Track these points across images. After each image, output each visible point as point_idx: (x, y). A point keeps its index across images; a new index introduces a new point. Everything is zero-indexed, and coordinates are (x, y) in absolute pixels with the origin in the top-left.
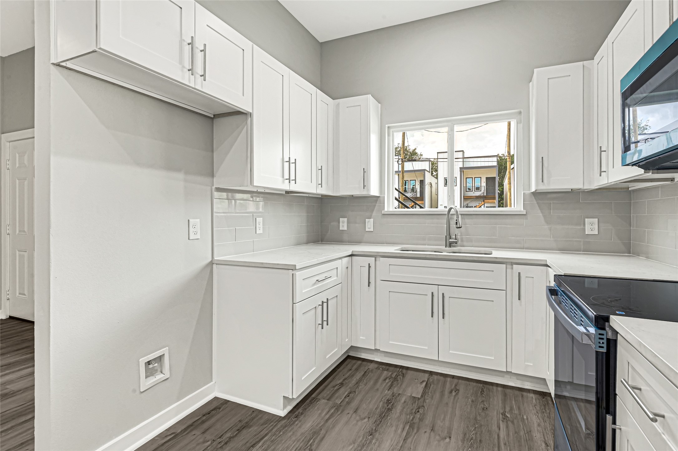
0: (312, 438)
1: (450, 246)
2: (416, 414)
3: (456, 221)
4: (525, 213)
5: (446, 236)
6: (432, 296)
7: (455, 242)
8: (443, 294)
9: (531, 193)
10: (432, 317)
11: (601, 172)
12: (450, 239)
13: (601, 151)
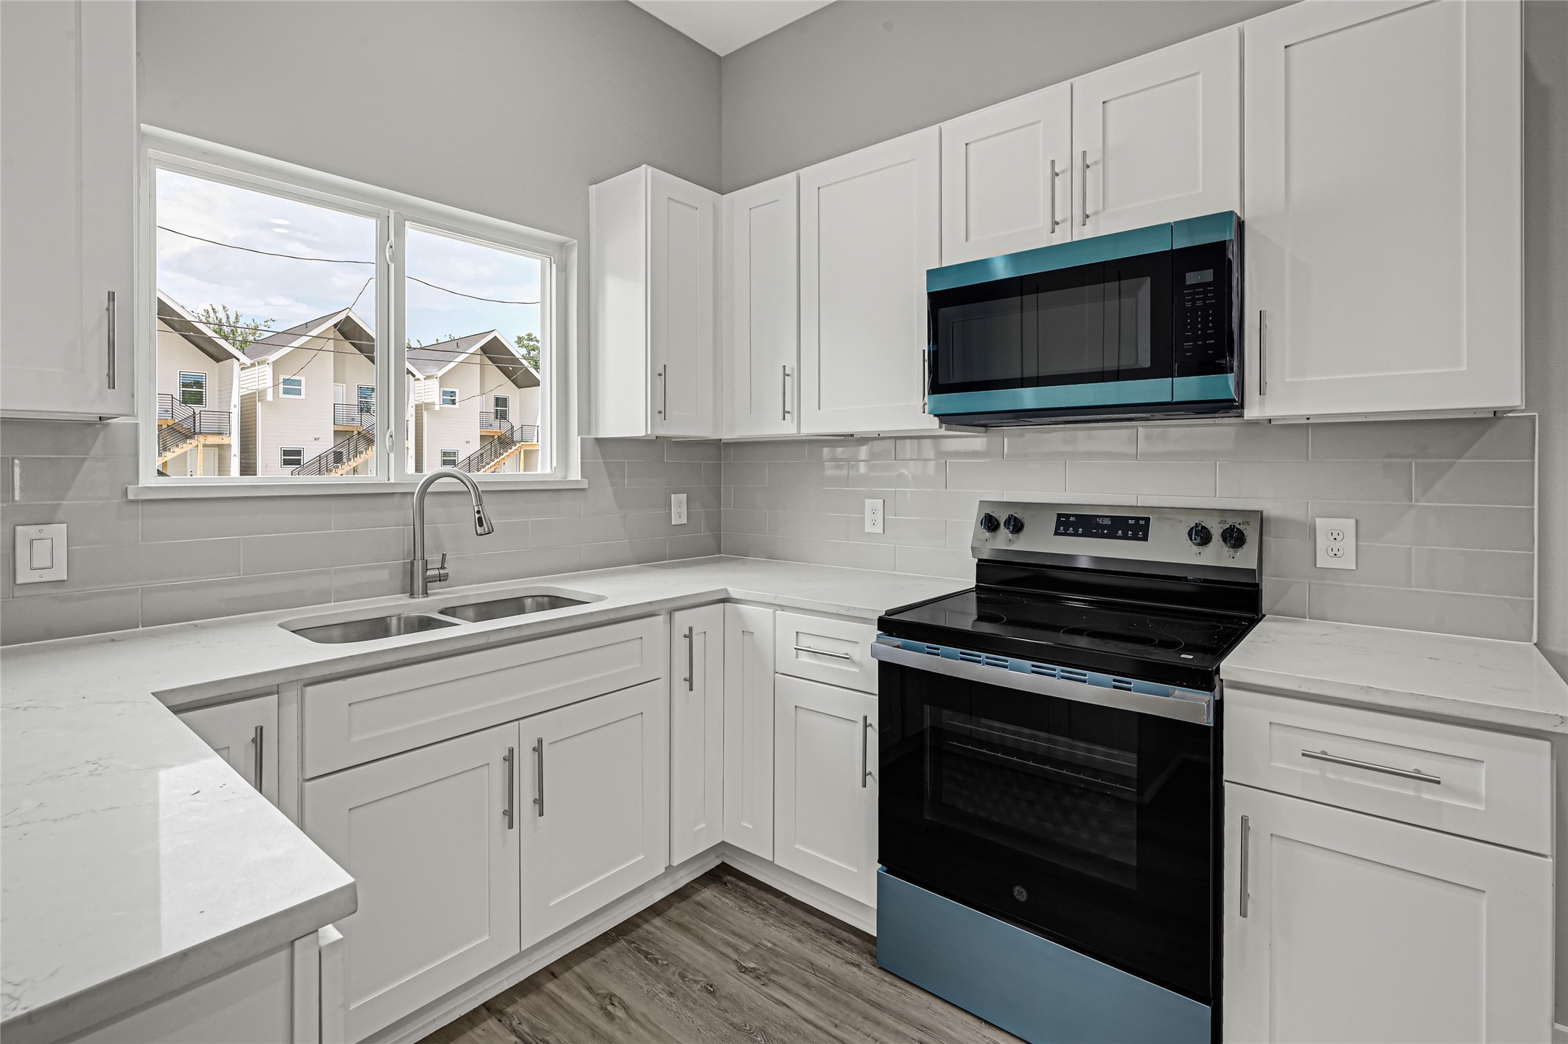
1: (425, 592)
3: (477, 516)
4: (586, 486)
5: (412, 563)
6: (509, 759)
7: (442, 578)
8: (540, 741)
9: (596, 439)
10: (511, 826)
11: (785, 412)
12: (427, 570)
13: (785, 375)
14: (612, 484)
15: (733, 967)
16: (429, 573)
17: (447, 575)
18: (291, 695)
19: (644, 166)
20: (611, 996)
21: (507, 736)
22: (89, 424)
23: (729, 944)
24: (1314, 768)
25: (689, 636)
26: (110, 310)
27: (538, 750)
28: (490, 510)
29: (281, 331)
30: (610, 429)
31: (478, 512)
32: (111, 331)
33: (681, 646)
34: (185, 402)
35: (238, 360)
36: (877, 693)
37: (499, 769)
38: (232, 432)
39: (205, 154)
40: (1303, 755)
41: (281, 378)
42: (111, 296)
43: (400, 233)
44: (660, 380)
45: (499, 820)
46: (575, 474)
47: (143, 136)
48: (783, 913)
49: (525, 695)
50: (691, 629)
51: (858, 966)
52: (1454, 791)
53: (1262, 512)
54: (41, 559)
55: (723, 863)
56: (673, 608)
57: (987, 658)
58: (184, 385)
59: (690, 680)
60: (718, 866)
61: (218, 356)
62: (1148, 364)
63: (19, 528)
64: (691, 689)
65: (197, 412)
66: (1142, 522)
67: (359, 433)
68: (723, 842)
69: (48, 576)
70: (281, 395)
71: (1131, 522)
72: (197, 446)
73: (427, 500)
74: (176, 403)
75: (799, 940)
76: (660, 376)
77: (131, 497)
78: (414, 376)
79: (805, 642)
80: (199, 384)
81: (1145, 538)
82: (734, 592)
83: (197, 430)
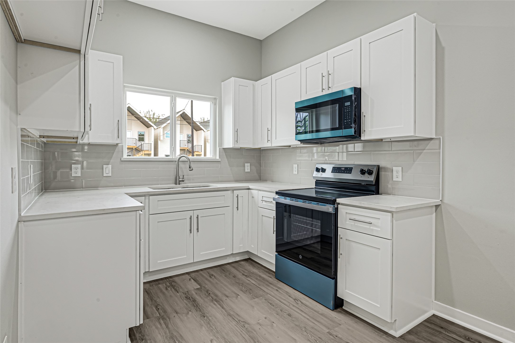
0: (175, 340)
1: (179, 184)
2: (210, 295)
3: (189, 166)
4: (220, 161)
5: (176, 177)
6: (191, 218)
7: (183, 181)
8: (198, 215)
9: (223, 148)
10: (191, 233)
11: (268, 140)
12: (179, 179)
13: (268, 130)
14: (228, 160)
15: (241, 274)
16: (180, 179)
17: (184, 180)
18: (147, 197)
19: (232, 77)
20: (212, 275)
21: (191, 213)
22: (115, 145)
23: (243, 271)
24: (352, 223)
25: (237, 197)
26: (118, 123)
27: (197, 217)
28: (192, 165)
29: (163, 118)
30: (226, 146)
31: (190, 165)
32: (118, 127)
33: (235, 199)
34: (139, 141)
35: (153, 127)
36: (275, 210)
37: (188, 220)
38: (152, 150)
39: (135, 88)
40: (349, 219)
41: (165, 132)
42: (118, 121)
43: (175, 100)
44: (236, 133)
45: (189, 231)
46: (218, 157)
47: (124, 86)
48: (259, 267)
49: (195, 205)
50: (238, 195)
51: (271, 277)
52: (375, 226)
53: (379, 166)
54: (107, 172)
55: (250, 258)
56: (233, 190)
57: (295, 200)
58: (139, 135)
59: (237, 208)
60: (248, 258)
61: (148, 126)
62: (338, 126)
63: (104, 165)
64: (238, 210)
65: (142, 144)
66: (351, 169)
67: (187, 150)
68: (248, 251)
69: (108, 175)
70: (165, 138)
71: (349, 169)
72: (142, 154)
73: (180, 163)
74: (137, 141)
75: (260, 272)
76: (236, 132)
77: (122, 160)
78: (203, 130)
79: (265, 199)
80: (143, 135)
81: (351, 173)
82: (251, 187)
83: (142, 149)
